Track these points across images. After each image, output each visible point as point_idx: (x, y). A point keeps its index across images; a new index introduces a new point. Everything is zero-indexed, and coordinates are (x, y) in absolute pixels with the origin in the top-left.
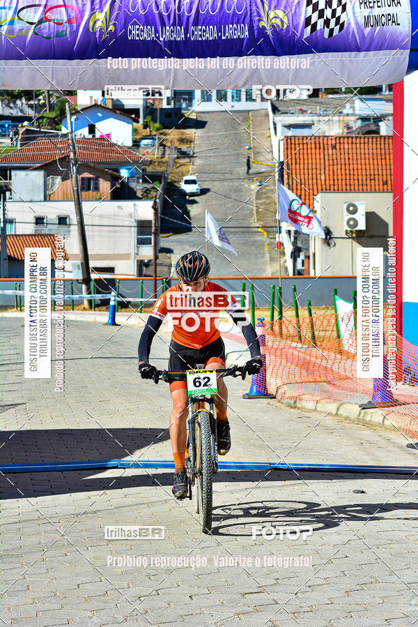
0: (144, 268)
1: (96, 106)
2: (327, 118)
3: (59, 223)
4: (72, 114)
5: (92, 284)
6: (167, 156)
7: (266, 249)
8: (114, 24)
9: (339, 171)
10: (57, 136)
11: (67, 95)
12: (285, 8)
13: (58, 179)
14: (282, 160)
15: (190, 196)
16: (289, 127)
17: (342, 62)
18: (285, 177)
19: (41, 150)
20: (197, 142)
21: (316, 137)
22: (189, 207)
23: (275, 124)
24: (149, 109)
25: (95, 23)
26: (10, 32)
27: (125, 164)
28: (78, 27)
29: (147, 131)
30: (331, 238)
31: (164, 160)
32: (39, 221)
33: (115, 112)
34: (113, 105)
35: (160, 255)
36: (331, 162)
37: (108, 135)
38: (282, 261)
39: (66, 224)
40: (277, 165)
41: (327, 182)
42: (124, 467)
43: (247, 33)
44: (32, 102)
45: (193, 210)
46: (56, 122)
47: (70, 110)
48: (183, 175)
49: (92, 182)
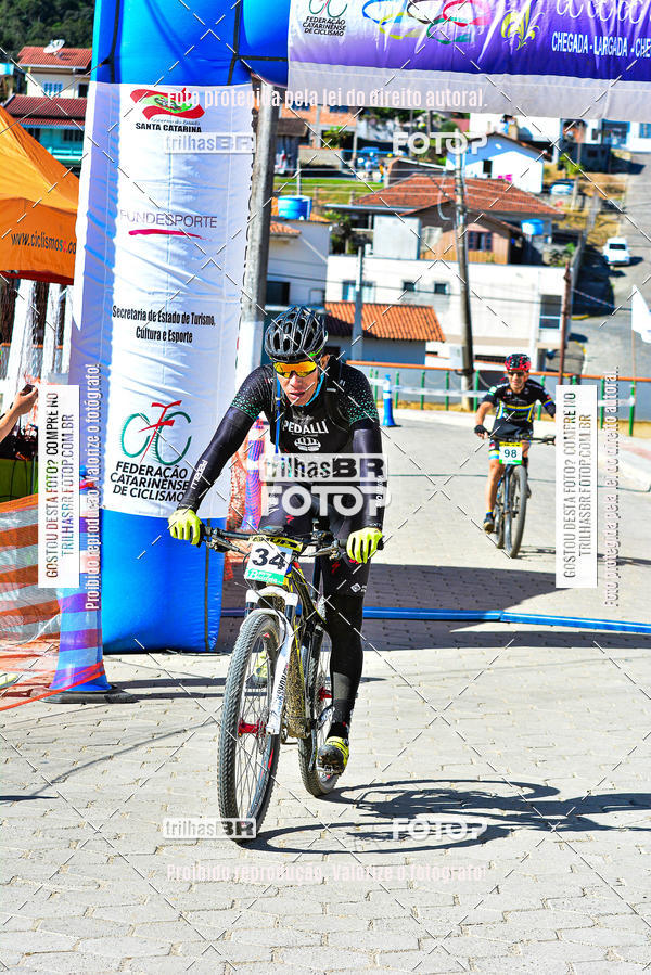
0: (547, 360)
1: (495, 135)
3: (436, 292)
5: (476, 377)
6: (586, 210)
8: (535, 29)
10: (440, 172)
11: (457, 118)
13: (438, 231)
15: (614, 266)
19: (417, 190)
20: (629, 192)
22: (613, 281)
24: (567, 144)
25: (509, 26)
26: (397, 31)
27: (529, 216)
28: (487, 30)
29: (562, 174)
31: (583, 214)
32: (408, 286)
33: (520, 145)
34: (519, 136)
35: (571, 344)
39: (443, 293)
42: (508, 620)
44: (408, 124)
45: (618, 285)
48: (608, 237)
49: (483, 238)
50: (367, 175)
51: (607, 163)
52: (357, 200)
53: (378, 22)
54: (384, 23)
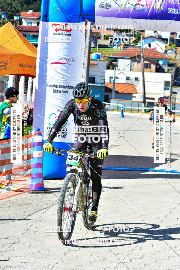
1: (152, 37)
3: (135, 80)
4: (143, 39)
5: (146, 104)
8: (163, 7)
10: (137, 47)
11: (141, 32)
13: (136, 63)
19: (130, 52)
24: (172, 39)
25: (156, 6)
26: (125, 8)
27: (161, 59)
28: (150, 7)
29: (170, 48)
31: (176, 58)
32: (128, 78)
33: (159, 39)
34: (158, 37)
35: (173, 95)
37: (156, 48)
39: (137, 80)
42: (155, 171)
44: (128, 34)
46: (136, 42)
47: (142, 37)
49: (148, 65)
50: (116, 47)
52: (114, 54)
53: (120, 5)
54: (122, 5)
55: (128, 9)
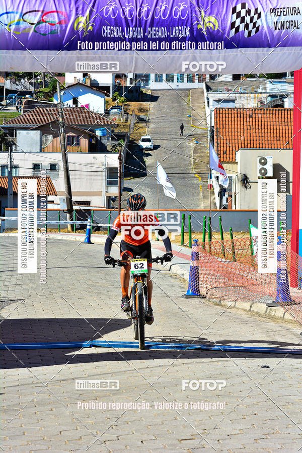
0: (112, 202)
1: (78, 84)
2: (246, 95)
3: (51, 169)
4: (61, 90)
5: (74, 213)
6: (129, 121)
7: (201, 189)
8: (92, 25)
9: (254, 133)
10: (50, 105)
11: (58, 76)
12: (217, 15)
13: (50, 137)
14: (213, 125)
15: (146, 150)
16: (218, 101)
17: (257, 54)
18: (215, 137)
19: (38, 115)
20: (151, 111)
21: (238, 108)
22: (145, 158)
23: (208, 99)
24: (116, 87)
25: (78, 24)
26: (17, 30)
27: (98, 126)
28: (66, 27)
29: (115, 103)
30: (247, 182)
31: (127, 124)
32: (36, 167)
33: (92, 89)
34: (91, 84)
35: (124, 193)
36: (248, 127)
38: (212, 198)
39: (55, 169)
40: (209, 129)
41: (246, 142)
43: (188, 33)
44: (32, 81)
45: (148, 161)
46: (49, 96)
47: (60, 87)
48: (141, 135)
49: (75, 139)
50: (15, 108)
51: (139, 96)
52: (7, 122)
53: (6, 25)
54: (10, 26)
55: (24, 32)
